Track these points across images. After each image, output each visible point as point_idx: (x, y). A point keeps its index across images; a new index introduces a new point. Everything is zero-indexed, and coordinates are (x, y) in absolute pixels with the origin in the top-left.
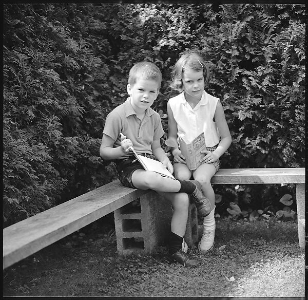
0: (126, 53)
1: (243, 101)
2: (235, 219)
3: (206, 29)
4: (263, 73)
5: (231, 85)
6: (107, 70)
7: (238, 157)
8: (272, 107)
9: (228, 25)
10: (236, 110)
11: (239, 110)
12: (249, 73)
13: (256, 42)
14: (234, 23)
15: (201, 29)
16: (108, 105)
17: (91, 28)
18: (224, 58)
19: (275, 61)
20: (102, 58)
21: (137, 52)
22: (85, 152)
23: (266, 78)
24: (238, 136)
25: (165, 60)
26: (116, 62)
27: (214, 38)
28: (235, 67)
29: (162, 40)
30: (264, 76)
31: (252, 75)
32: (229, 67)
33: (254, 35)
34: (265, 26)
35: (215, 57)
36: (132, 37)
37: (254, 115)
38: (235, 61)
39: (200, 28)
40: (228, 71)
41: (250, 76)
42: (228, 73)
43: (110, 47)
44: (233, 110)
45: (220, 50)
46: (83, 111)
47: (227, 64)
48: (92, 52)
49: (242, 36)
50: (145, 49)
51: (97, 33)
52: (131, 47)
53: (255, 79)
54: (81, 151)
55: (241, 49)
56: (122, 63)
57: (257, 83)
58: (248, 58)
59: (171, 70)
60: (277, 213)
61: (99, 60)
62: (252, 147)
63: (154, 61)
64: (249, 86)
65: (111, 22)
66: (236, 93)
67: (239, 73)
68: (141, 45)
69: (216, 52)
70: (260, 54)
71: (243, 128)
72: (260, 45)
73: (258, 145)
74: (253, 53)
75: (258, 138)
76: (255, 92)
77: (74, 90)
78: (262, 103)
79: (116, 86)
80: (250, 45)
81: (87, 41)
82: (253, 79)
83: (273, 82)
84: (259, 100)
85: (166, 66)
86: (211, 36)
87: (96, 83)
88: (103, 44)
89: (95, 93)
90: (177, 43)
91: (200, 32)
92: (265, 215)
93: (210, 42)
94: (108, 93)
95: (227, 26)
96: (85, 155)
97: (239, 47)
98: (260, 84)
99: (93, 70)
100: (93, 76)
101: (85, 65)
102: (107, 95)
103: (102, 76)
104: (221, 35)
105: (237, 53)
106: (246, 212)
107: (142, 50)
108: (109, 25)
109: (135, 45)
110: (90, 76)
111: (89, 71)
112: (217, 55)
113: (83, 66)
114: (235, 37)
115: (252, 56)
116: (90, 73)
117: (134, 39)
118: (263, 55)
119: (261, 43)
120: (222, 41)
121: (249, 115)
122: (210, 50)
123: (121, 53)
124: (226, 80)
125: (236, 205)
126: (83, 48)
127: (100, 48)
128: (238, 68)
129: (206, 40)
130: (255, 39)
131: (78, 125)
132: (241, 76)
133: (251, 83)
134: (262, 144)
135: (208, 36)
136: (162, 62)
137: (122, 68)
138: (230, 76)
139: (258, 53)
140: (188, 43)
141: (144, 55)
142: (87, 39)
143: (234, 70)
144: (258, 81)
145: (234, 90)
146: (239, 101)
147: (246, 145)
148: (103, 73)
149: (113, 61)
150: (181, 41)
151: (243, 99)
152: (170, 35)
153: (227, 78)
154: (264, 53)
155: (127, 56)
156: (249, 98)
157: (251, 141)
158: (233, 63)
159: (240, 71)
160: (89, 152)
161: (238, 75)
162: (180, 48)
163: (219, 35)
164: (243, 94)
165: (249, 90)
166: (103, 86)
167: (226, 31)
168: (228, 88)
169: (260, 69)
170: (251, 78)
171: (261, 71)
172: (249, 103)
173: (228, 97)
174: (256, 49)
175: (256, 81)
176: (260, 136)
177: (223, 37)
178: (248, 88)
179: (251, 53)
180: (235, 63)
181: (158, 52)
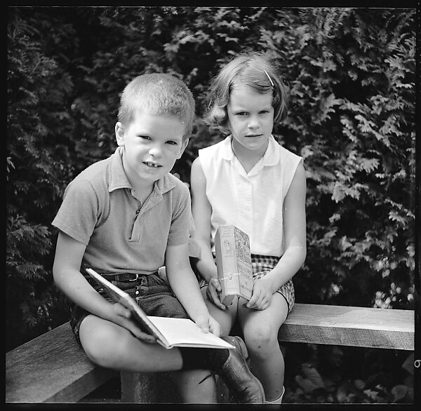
0: (108, 55)
1: (339, 162)
2: (309, 397)
3: (270, 16)
4: (383, 109)
5: (317, 129)
6: (68, 84)
7: (325, 275)
8: (398, 179)
9: (316, 10)
10: (326, 181)
11: (330, 180)
12: (355, 107)
13: (370, 46)
15: (261, 15)
16: (68, 155)
18: (306, 75)
19: (410, 86)
20: (60, 61)
21: (131, 52)
22: (10, 255)
23: (389, 119)
24: (326, 231)
25: (186, 71)
26: (89, 70)
27: (287, 33)
28: (326, 95)
29: (183, 33)
30: (385, 115)
31: (361, 111)
32: (316, 93)
33: (367, 33)
34: (388, 16)
35: (287, 72)
36: (124, 22)
37: (362, 191)
38: (327, 81)
39: (260, 12)
40: (313, 101)
41: (358, 113)
42: (312, 104)
43: (77, 40)
44: (319, 180)
45: (299, 58)
46: (10, 166)
47: (312, 88)
48: (38, 46)
49: (345, 33)
50: (148, 48)
52: (121, 43)
53: (368, 120)
55: (340, 58)
56: (99, 74)
57: (373, 128)
58: (354, 77)
59: (198, 92)
60: (394, 391)
61: (53, 64)
62: (356, 256)
64: (354, 134)
66: (324, 145)
67: (335, 107)
68: (139, 39)
69: (290, 62)
70: (377, 71)
71: (336, 216)
72: (378, 53)
73: (366, 253)
74: (363, 67)
75: (368, 239)
76: (367, 146)
78: (380, 170)
79: (86, 118)
80: (360, 53)
81: (30, 23)
82: (365, 121)
83: (402, 128)
84: (374, 163)
86: (281, 29)
87: (44, 110)
88: (63, 33)
89: (42, 130)
90: (212, 41)
91: (261, 21)
92: (368, 392)
93: (279, 41)
94: (68, 130)
95: (314, 11)
96: (9, 260)
97: (338, 55)
98: (377, 131)
99: (39, 82)
100: (39, 95)
101: (21, 70)
102: (67, 135)
103: (57, 96)
104: (301, 29)
105: (333, 67)
106: (330, 383)
107: (142, 49)
109: (128, 38)
110: (31, 94)
111: (29, 83)
112: (291, 68)
113: (17, 72)
114: (331, 33)
115: (362, 75)
116: (31, 87)
117: (126, 27)
118: (383, 74)
119: (380, 50)
120: (303, 40)
121: (354, 193)
122: (279, 57)
123: (99, 54)
124: (308, 120)
125: (314, 370)
127: (57, 40)
128: (332, 96)
129: (271, 38)
130: (370, 41)
132: (338, 112)
133: (359, 130)
134: (375, 252)
135: (275, 29)
137: (99, 82)
138: (316, 112)
139: (373, 69)
140: (235, 40)
141: (146, 59)
142: (32, 20)
143: (323, 99)
144: (373, 125)
145: (322, 139)
146: (332, 162)
147: (343, 252)
148: (60, 90)
149: (82, 67)
150: (222, 35)
151: (340, 158)
152: (199, 22)
153: (310, 115)
154: (385, 70)
155: (111, 60)
156: (354, 158)
157: (353, 244)
158: (324, 86)
159: (337, 102)
160: (18, 253)
161: (334, 111)
162: (217, 50)
163: (298, 29)
164: (339, 149)
165: (356, 142)
166: (58, 117)
167: (311, 20)
168: (310, 135)
169: (378, 100)
170: (359, 117)
171: (379, 105)
172: (353, 167)
173: (311, 153)
174: (371, 61)
175: (370, 125)
176: (372, 235)
177: (306, 32)
178: (353, 138)
179: (361, 68)
180: (327, 86)
181: (174, 56)
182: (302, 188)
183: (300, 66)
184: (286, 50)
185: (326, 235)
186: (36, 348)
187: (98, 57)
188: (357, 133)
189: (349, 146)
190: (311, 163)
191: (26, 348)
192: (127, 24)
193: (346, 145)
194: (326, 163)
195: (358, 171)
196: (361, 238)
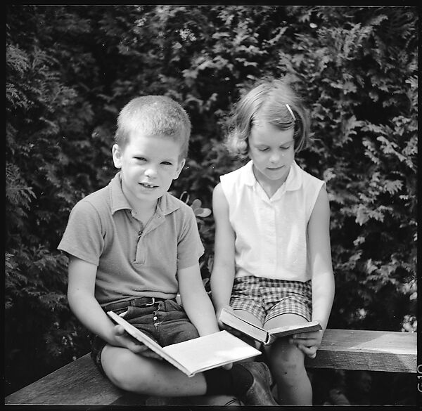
0: (128, 83)
1: (362, 184)
3: (289, 39)
4: (406, 130)
5: (338, 151)
6: (88, 113)
7: (351, 299)
9: (336, 32)
10: (349, 204)
11: (353, 203)
12: (377, 129)
13: (390, 67)
14: (349, 28)
15: (280, 39)
16: (89, 183)
17: (59, 28)
18: (327, 97)
20: (79, 90)
21: (150, 79)
22: (33, 285)
23: (412, 140)
24: (350, 255)
25: (205, 97)
26: (109, 99)
27: (307, 57)
28: (347, 117)
29: (201, 59)
30: (408, 136)
31: (383, 133)
32: (337, 116)
33: (387, 54)
34: (408, 37)
35: (307, 95)
36: (142, 50)
37: (386, 213)
38: (348, 103)
39: (278, 36)
40: (334, 123)
41: (380, 134)
42: (333, 127)
43: (96, 68)
44: (342, 203)
45: (319, 81)
46: (31, 196)
47: (333, 110)
48: (58, 76)
49: (365, 54)
50: (167, 75)
51: (72, 40)
52: (140, 71)
53: (390, 141)
54: (23, 282)
55: (360, 79)
57: (395, 149)
58: (375, 98)
59: (218, 118)
61: (73, 93)
62: (382, 279)
63: (185, 98)
64: (376, 156)
65: (101, 18)
66: (347, 167)
67: (357, 129)
68: (158, 66)
69: (310, 85)
70: (398, 92)
71: (361, 239)
72: (399, 74)
73: (392, 275)
74: (385, 88)
75: (394, 262)
76: (390, 168)
77: (17, 151)
78: (403, 191)
79: (107, 147)
80: (380, 74)
81: (49, 53)
82: (387, 142)
84: (398, 184)
85: (208, 109)
86: (300, 52)
88: (83, 62)
89: (63, 159)
90: (231, 66)
91: (279, 45)
93: (298, 64)
94: (89, 159)
95: (334, 33)
96: (32, 291)
97: (358, 77)
98: (400, 152)
99: (59, 111)
100: (60, 124)
101: (41, 100)
102: (89, 163)
103: (78, 126)
104: (320, 52)
105: (353, 89)
107: (161, 76)
108: (95, 26)
109: (147, 66)
110: (52, 124)
111: (50, 113)
112: (311, 91)
113: (37, 102)
114: (349, 56)
115: (383, 96)
116: (51, 117)
117: (145, 55)
118: (404, 94)
119: (401, 70)
120: (323, 62)
121: (378, 215)
122: (299, 80)
123: (119, 82)
124: (329, 143)
125: (342, 397)
126: (41, 66)
127: (77, 70)
128: (354, 118)
129: (290, 61)
130: (390, 62)
131: (20, 224)
132: (360, 134)
133: (381, 151)
134: (401, 275)
135: (293, 52)
136: (201, 102)
138: (338, 134)
139: (395, 90)
140: (254, 64)
141: (165, 86)
142: (51, 50)
143: (344, 121)
144: (395, 146)
145: (345, 161)
146: (355, 184)
147: (368, 275)
148: (80, 119)
149: (102, 96)
150: (240, 60)
151: (363, 180)
152: (218, 48)
153: (331, 138)
154: (407, 91)
155: (130, 88)
156: (377, 180)
157: (379, 266)
158: (344, 109)
159: (359, 124)
160: (41, 282)
161: (355, 133)
162: (236, 75)
163: (317, 52)
164: (362, 171)
165: (378, 163)
166: (79, 146)
167: (330, 43)
168: (332, 158)
169: (400, 121)
170: (381, 139)
171: (401, 126)
172: (376, 189)
173: (334, 176)
174: (391, 81)
175: (393, 146)
176: (398, 258)
177: (326, 55)
178: (375, 160)
179: (382, 89)
180: (348, 108)
181: (193, 82)
182: (325, 212)
183: (320, 89)
184: (306, 73)
185: (351, 258)
186: (60, 378)
187: (117, 85)
188: (380, 154)
189: (372, 168)
190: (333, 186)
191: (51, 379)
192: (146, 52)
193: (369, 167)
194: (348, 186)
195: (381, 193)
196: (387, 261)
